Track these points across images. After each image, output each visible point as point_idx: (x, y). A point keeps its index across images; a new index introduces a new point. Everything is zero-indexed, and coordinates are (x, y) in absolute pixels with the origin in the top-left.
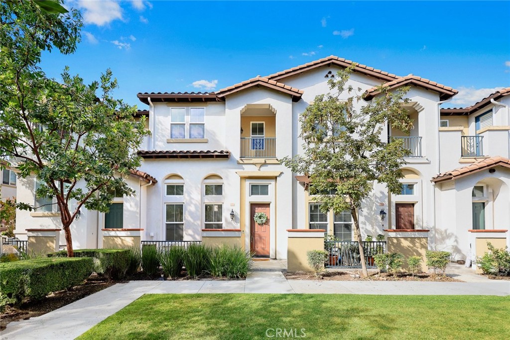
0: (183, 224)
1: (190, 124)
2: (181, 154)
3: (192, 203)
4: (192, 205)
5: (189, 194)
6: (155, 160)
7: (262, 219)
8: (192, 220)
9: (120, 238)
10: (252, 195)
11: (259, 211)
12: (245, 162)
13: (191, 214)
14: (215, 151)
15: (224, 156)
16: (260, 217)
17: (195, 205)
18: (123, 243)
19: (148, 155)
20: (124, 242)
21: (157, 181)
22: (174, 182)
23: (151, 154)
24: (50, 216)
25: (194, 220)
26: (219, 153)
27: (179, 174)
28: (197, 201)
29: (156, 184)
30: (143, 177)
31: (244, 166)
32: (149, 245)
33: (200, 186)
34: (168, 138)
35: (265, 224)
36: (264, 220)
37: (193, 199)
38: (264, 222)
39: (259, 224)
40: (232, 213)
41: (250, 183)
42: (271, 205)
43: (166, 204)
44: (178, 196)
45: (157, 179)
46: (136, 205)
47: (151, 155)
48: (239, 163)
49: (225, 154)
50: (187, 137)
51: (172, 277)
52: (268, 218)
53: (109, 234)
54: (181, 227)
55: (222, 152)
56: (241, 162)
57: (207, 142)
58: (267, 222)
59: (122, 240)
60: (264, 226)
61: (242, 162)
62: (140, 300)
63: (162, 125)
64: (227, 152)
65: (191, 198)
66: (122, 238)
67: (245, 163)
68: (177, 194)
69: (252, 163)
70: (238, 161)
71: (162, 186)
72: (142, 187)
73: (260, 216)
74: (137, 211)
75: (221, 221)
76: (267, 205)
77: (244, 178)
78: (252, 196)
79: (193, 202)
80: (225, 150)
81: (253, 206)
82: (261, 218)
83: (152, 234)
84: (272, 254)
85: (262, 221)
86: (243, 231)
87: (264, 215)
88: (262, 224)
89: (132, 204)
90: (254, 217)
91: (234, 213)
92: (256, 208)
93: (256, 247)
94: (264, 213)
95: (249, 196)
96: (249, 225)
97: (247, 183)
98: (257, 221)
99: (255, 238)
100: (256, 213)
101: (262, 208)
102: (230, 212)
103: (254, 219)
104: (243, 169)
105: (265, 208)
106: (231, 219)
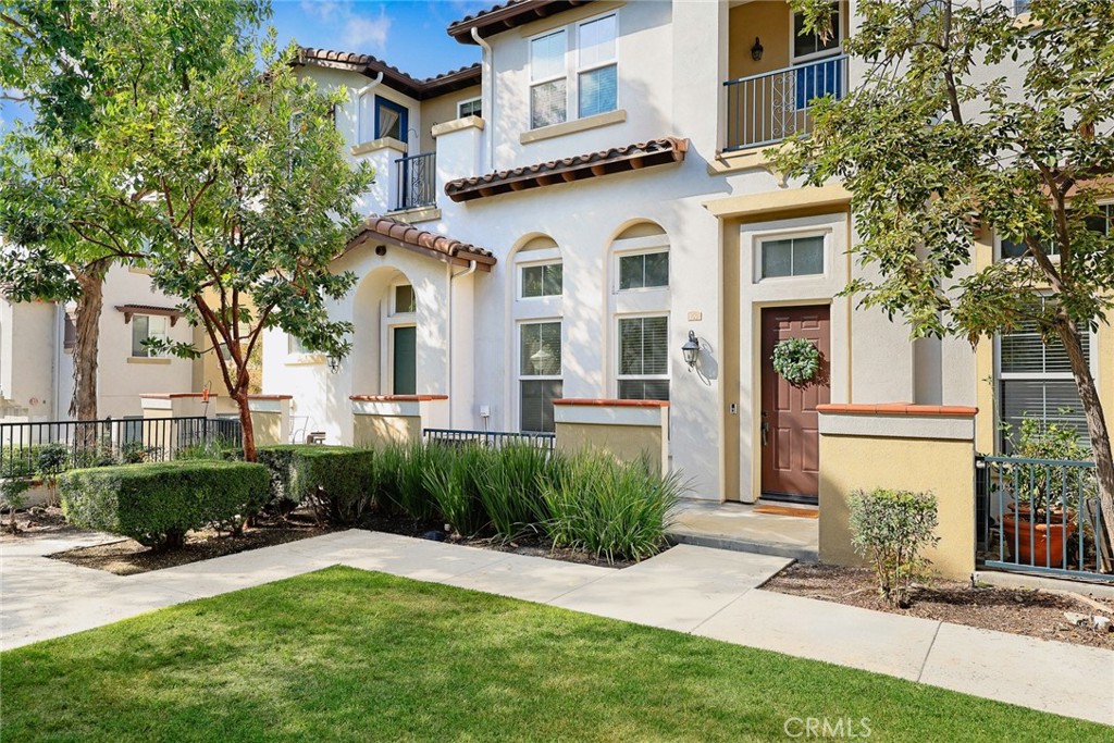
0: (561, 381)
1: (580, 74)
2: (543, 174)
3: (578, 315)
4: (581, 325)
5: (574, 289)
6: (491, 201)
7: (801, 363)
8: (579, 370)
9: (383, 420)
10: (764, 276)
11: (789, 334)
12: (734, 164)
13: (578, 350)
14: (632, 148)
15: (661, 157)
16: (794, 356)
17: (589, 322)
18: (388, 432)
19: (469, 190)
20: (391, 430)
21: (496, 260)
22: (537, 256)
23: (476, 185)
24: (309, 364)
25: (587, 371)
26: (643, 150)
27: (549, 233)
28: (592, 309)
29: (494, 268)
30: (447, 254)
31: (730, 180)
32: (458, 441)
33: (600, 263)
34: (524, 131)
35: (813, 379)
36: (809, 367)
37: (583, 304)
38: (808, 372)
39: (792, 382)
40: (692, 345)
41: (755, 237)
42: (832, 308)
43: (519, 324)
44: (546, 299)
45: (495, 255)
46: (441, 330)
47: (476, 188)
48: (713, 173)
49: (662, 150)
50: (572, 116)
51: (462, 534)
52: (825, 358)
53: (363, 409)
54: (557, 389)
55: (650, 146)
56: (719, 167)
57: (623, 121)
58: (821, 372)
59: (386, 424)
60: (812, 387)
61: (724, 168)
62: (315, 576)
63: (511, 92)
64: (667, 144)
65: (578, 303)
66: (386, 418)
67: (733, 167)
68: (549, 292)
69: (755, 164)
70: (709, 167)
71: (509, 274)
72: (454, 280)
73: (795, 352)
74: (444, 348)
75: (665, 372)
76: (821, 311)
77: (732, 223)
78: (766, 280)
79: (584, 312)
80: (659, 138)
81: (772, 317)
82: (797, 361)
83: (485, 411)
85: (801, 369)
86: (733, 406)
87: (808, 349)
88: (803, 382)
89: (434, 329)
90: (772, 357)
91: (697, 343)
92: (781, 324)
93: (780, 464)
94: (808, 341)
95: (754, 283)
96: (754, 384)
97: (746, 237)
98: (782, 371)
99: (777, 433)
100: (781, 343)
101: (804, 323)
102: (685, 341)
103: (774, 363)
104: (729, 189)
105: (814, 323)
106: (687, 365)
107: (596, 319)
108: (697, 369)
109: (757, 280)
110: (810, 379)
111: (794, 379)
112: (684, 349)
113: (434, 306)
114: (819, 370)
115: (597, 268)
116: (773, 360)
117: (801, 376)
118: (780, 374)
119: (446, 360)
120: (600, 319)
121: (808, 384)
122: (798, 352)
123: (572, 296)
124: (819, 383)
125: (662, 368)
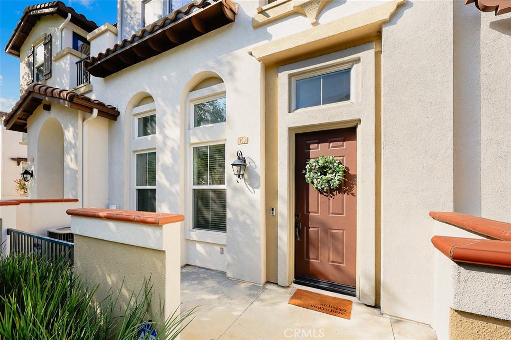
0: (155, 190)
3: (165, 145)
4: (167, 151)
7: (329, 176)
8: (167, 183)
10: (297, 109)
11: (319, 153)
12: (273, 14)
13: (165, 168)
16: (323, 170)
21: (119, 113)
22: (145, 108)
25: (171, 184)
27: (149, 91)
28: (173, 140)
30: (67, 100)
31: (270, 29)
33: (179, 108)
35: (339, 189)
36: (336, 180)
38: (336, 183)
39: (321, 192)
40: (239, 162)
41: (291, 77)
42: (359, 130)
43: (136, 154)
44: (150, 137)
45: (119, 109)
48: (257, 25)
52: (351, 172)
56: (261, 18)
58: (348, 184)
60: (338, 196)
61: (265, 19)
67: (272, 17)
68: (152, 132)
70: (253, 20)
72: (85, 122)
73: (324, 167)
74: (77, 168)
75: (224, 183)
76: (347, 132)
77: (273, 66)
78: (300, 110)
79: (169, 143)
81: (304, 140)
82: (326, 174)
84: (364, 284)
85: (329, 181)
86: (273, 210)
87: (336, 164)
88: (331, 192)
89: (73, 156)
90: (305, 172)
91: (245, 161)
92: (312, 146)
93: (311, 256)
94: (335, 158)
95: (290, 112)
96: (289, 192)
97: (283, 77)
98: (313, 183)
99: (308, 232)
100: (312, 161)
101: (331, 144)
102: (234, 159)
103: (306, 176)
104: (269, 37)
105: (340, 143)
106: (236, 178)
107: (176, 147)
108: (245, 180)
109: (292, 110)
110: (337, 189)
111: (323, 189)
112: (233, 165)
113: (73, 141)
114: (345, 181)
115: (177, 111)
116: (305, 174)
117: (329, 186)
118: (311, 185)
119: (79, 176)
120: (179, 147)
121: (335, 193)
122: (327, 167)
123: (162, 132)
124: (345, 192)
125: (221, 181)
